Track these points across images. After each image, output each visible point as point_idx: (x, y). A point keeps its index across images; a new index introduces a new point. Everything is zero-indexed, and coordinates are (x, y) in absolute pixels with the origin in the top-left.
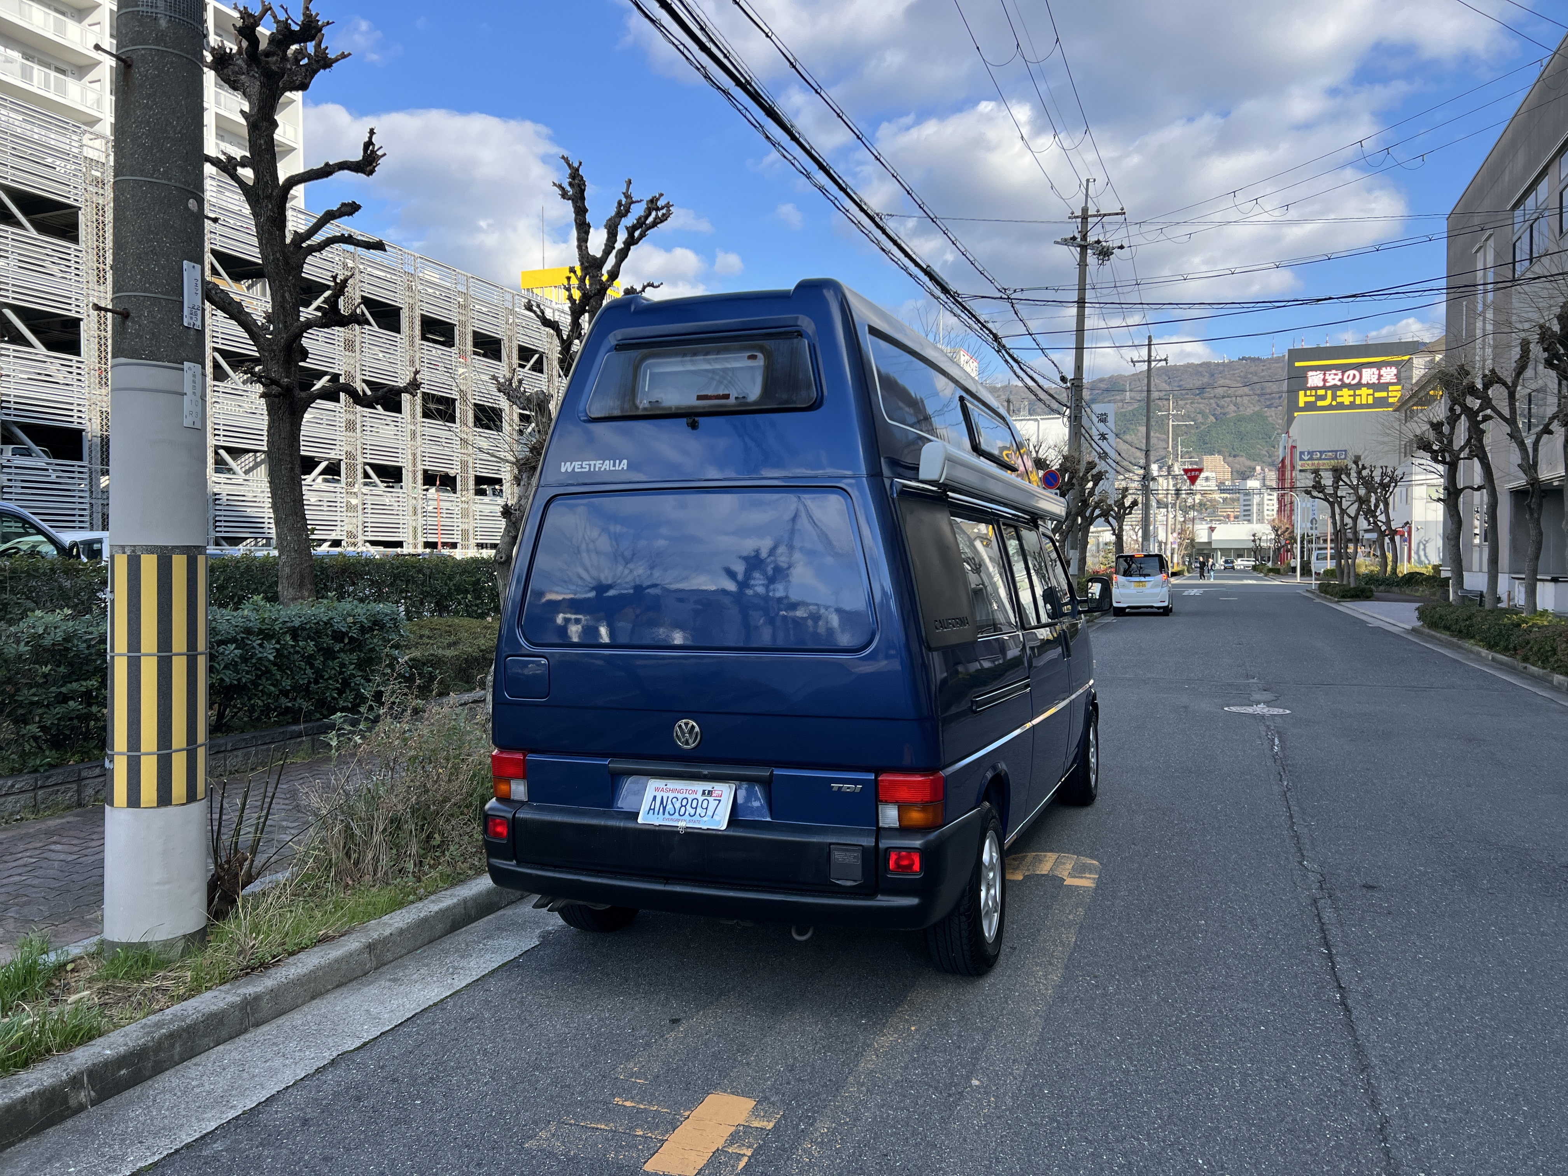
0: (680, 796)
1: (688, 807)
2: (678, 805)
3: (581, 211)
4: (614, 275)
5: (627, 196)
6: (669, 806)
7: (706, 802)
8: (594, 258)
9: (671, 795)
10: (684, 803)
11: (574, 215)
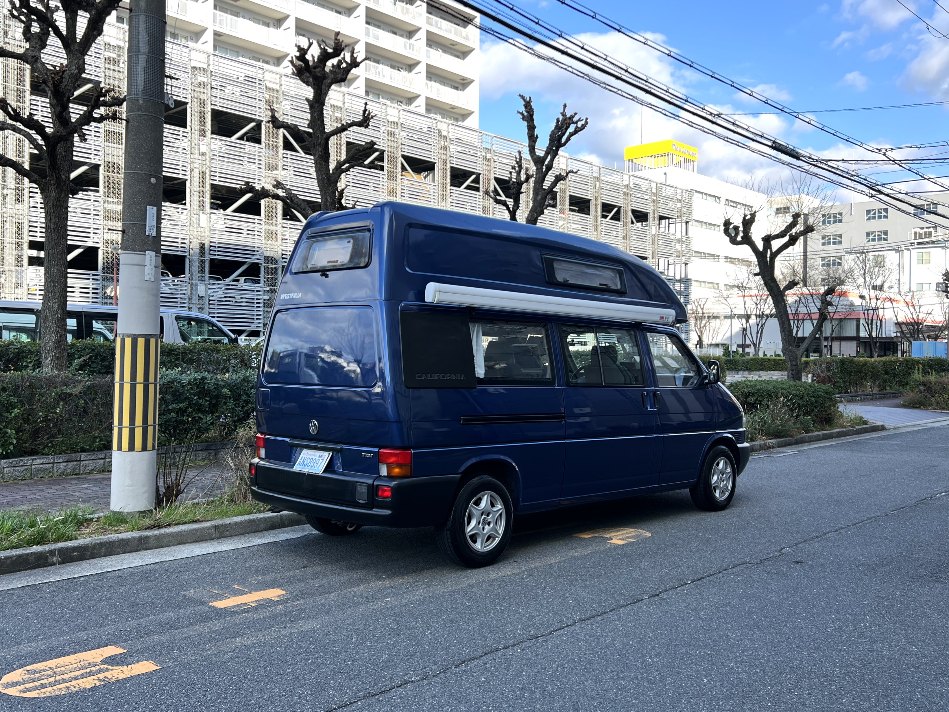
3: (531, 128)
4: (550, 167)
5: (563, 114)
8: (539, 157)
11: (527, 131)
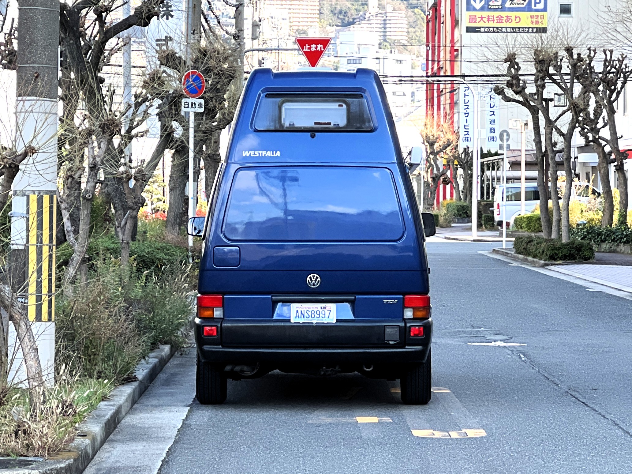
0: (310, 310)
1: (315, 314)
2: (310, 314)
6: (306, 315)
7: (323, 313)
9: (305, 310)
10: (313, 312)
